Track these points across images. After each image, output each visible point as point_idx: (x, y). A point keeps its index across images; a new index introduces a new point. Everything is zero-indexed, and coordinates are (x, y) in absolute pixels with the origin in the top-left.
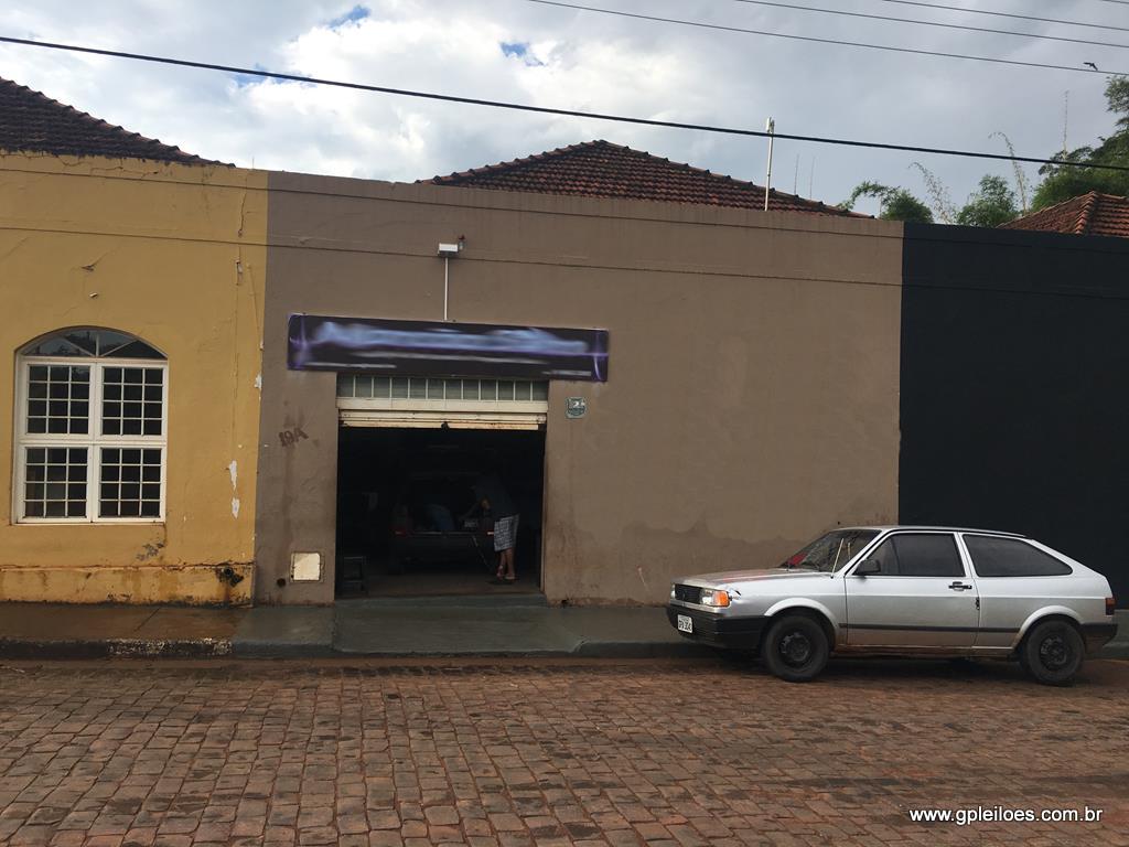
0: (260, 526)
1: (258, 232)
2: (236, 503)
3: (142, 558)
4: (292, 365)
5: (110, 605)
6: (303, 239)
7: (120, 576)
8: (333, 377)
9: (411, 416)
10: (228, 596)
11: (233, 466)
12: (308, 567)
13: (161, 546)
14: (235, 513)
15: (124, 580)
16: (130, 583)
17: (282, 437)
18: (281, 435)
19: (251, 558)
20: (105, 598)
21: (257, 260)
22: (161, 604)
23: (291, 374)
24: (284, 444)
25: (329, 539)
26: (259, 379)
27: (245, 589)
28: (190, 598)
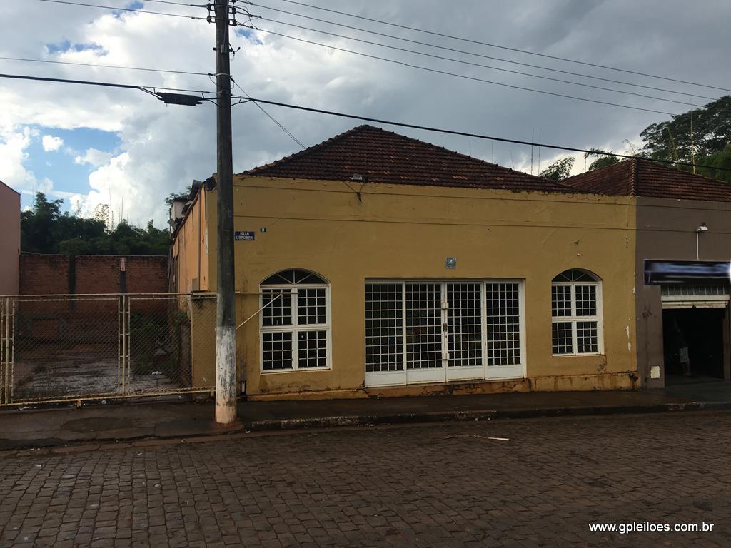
0: (638, 354)
1: (633, 225)
2: (629, 345)
3: (599, 370)
4: (646, 283)
5: (594, 391)
6: (649, 226)
7: (596, 379)
8: (659, 287)
9: (681, 303)
10: (633, 386)
11: (628, 328)
12: (656, 373)
13: (605, 365)
14: (629, 349)
15: (598, 380)
16: (600, 382)
17: (643, 315)
18: (643, 314)
19: (636, 370)
20: (592, 388)
21: (632, 236)
22: (612, 390)
23: (645, 287)
24: (644, 317)
25: (661, 360)
26: (634, 289)
27: (639, 383)
28: (621, 387)
